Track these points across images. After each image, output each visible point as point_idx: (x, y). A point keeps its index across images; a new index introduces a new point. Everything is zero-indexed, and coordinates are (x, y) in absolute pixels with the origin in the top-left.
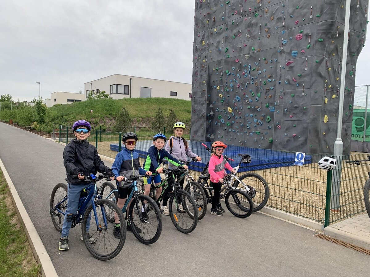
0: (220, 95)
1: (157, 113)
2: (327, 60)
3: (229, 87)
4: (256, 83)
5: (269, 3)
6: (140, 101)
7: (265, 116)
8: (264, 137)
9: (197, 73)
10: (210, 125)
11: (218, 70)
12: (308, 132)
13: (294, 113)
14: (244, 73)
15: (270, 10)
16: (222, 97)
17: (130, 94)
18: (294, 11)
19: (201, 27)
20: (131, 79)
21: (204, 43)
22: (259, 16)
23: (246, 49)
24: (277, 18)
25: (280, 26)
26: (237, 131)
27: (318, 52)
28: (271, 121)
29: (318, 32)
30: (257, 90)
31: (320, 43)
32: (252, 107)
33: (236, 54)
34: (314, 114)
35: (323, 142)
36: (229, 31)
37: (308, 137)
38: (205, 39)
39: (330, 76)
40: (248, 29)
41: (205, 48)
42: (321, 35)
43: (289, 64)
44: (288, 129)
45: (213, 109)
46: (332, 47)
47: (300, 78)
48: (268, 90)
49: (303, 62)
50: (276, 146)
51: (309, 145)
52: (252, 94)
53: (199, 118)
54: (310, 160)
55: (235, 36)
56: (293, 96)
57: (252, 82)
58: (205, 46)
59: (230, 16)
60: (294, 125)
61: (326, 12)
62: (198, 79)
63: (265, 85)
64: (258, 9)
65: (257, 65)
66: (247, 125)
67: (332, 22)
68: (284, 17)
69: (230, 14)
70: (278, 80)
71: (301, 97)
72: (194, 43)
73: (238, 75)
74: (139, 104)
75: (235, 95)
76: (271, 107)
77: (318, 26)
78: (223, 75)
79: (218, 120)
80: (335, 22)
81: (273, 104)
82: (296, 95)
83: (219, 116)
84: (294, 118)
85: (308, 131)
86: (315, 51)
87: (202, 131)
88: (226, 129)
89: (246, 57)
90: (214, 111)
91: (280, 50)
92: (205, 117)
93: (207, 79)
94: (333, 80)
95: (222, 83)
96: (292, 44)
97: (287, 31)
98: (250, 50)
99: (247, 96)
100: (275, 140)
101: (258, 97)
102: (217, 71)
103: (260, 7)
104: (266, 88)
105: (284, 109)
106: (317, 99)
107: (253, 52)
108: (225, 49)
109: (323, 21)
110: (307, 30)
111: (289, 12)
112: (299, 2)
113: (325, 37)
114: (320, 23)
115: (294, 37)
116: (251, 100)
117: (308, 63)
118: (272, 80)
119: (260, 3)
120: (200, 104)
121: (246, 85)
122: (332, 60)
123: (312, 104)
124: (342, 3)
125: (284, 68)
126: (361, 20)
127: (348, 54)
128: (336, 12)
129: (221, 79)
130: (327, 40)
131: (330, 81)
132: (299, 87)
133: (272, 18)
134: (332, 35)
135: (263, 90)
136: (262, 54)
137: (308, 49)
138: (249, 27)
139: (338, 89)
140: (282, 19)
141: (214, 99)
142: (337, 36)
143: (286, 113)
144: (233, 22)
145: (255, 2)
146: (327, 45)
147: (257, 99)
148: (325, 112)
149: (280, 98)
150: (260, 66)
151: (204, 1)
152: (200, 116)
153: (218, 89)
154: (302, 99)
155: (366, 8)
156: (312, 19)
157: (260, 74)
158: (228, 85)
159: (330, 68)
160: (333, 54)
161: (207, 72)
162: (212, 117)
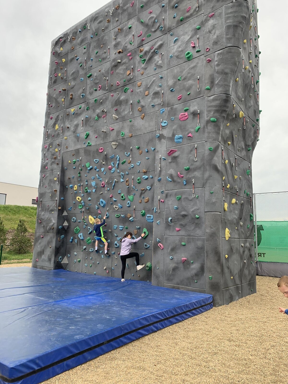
0: (77, 197)
2: (223, 149)
3: (91, 186)
4: (127, 181)
5: (142, 74)
7: (139, 228)
9: (47, 167)
10: (63, 243)
11: (75, 162)
12: (204, 255)
13: (181, 225)
14: (110, 166)
15: (144, 84)
16: (81, 201)
18: (175, 84)
19: (54, 107)
21: (57, 127)
22: (129, 91)
23: (113, 135)
24: (153, 93)
25: (157, 103)
26: (101, 252)
27: (211, 135)
28: (149, 236)
29: (209, 109)
30: (129, 192)
31: (213, 124)
32: (122, 216)
33: (100, 142)
34: (212, 227)
35: (226, 270)
36: (89, 112)
37: (206, 263)
38: (59, 122)
39: (228, 172)
40: (115, 108)
41: (59, 133)
42: (214, 113)
43: (172, 153)
44: (173, 250)
45: (67, 219)
46: (227, 132)
47: (187, 173)
48: (144, 191)
49: (191, 151)
50: (157, 277)
51: (208, 276)
52: (122, 197)
53: (47, 232)
54: (211, 302)
55: (99, 117)
56: (180, 199)
57: (122, 180)
58: (59, 131)
59: (92, 92)
60: (183, 243)
61: (218, 83)
62: (48, 175)
63: (139, 183)
64: (129, 82)
65: (128, 156)
66: (116, 242)
67: (227, 97)
68: (163, 91)
69: (92, 90)
70: (157, 176)
71: (191, 200)
72: (44, 127)
73: (103, 169)
75: (98, 199)
76: (148, 215)
77: (208, 101)
78: (81, 170)
79: (75, 234)
80: (231, 97)
81: (150, 211)
82: (183, 197)
83: (75, 229)
84: (182, 233)
85: (204, 253)
86: (206, 135)
87: (49, 252)
88: (85, 249)
89: (114, 145)
90: (69, 221)
91: (159, 135)
92: (55, 230)
93: (60, 175)
94: (230, 178)
95: (81, 180)
96: (175, 127)
97: (166, 110)
98: (117, 135)
99: (114, 199)
100: (155, 267)
101: (130, 200)
102: (74, 164)
103: (131, 79)
104: (141, 187)
105: (167, 219)
106: (214, 203)
107: (121, 138)
108: (85, 134)
109: (215, 95)
110: (194, 107)
111: (168, 85)
112: (182, 72)
113: (219, 117)
114: (212, 98)
115: (176, 116)
116: (120, 205)
117: (198, 151)
118: (149, 176)
119: (130, 74)
120: (49, 210)
121: (114, 184)
122: (228, 150)
123: (208, 211)
124: (237, 74)
125: (165, 159)
126: (254, 107)
127: (244, 147)
128: (231, 85)
129: (79, 175)
130: (221, 120)
131: (228, 178)
132: (188, 186)
133: (147, 93)
134: (228, 115)
135: (137, 190)
136: (134, 141)
137: (197, 132)
138: (117, 105)
139: (237, 191)
140: (159, 95)
141: (70, 203)
142: (234, 116)
143: (170, 224)
144: (96, 100)
145: (124, 73)
146: (222, 128)
147: (128, 203)
148: (225, 223)
149: (160, 202)
150: (132, 157)
151: (60, 75)
152: (47, 229)
153: (75, 189)
154: (192, 204)
155: (258, 94)
156: (200, 93)
157: (131, 168)
158: (89, 183)
159: (227, 161)
160: (228, 142)
161: (60, 165)
162: (66, 231)
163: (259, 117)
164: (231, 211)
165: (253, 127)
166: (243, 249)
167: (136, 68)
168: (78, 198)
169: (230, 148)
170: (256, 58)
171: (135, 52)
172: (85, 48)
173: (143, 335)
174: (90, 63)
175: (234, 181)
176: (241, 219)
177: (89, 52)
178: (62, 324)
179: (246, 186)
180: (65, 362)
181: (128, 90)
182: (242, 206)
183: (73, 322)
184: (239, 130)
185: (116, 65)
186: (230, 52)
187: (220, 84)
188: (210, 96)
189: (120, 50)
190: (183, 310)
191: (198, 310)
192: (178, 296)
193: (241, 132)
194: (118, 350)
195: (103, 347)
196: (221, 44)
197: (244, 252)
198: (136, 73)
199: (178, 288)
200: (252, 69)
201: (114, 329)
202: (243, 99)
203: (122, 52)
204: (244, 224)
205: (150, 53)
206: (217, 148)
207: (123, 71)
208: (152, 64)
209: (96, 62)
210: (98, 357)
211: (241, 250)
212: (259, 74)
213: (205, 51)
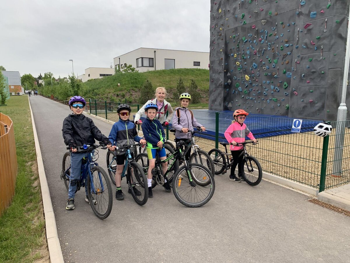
0: (237, 63)
1: (178, 84)
3: (246, 54)
4: (273, 49)
6: (163, 73)
7: (281, 82)
8: (281, 103)
9: (214, 42)
10: (228, 94)
12: (325, 98)
13: (311, 79)
14: (260, 39)
16: (239, 65)
17: (155, 66)
20: (155, 52)
21: (220, 11)
26: (254, 99)
27: (338, 11)
28: (288, 87)
30: (274, 57)
32: (269, 74)
33: (253, 20)
34: (333, 79)
37: (326, 103)
38: (221, 7)
43: (308, 27)
44: (304, 95)
45: (230, 78)
47: (318, 41)
48: (285, 56)
49: (322, 24)
50: (292, 112)
51: (326, 110)
52: (269, 61)
53: (217, 87)
55: (252, 1)
56: (311, 61)
57: (269, 49)
58: (222, 13)
60: (311, 91)
62: (215, 48)
63: (282, 50)
65: (274, 30)
66: (264, 92)
70: (296, 44)
71: (319, 61)
72: (211, 11)
73: (255, 41)
74: (162, 76)
75: (252, 63)
76: (288, 73)
78: (239, 43)
79: (236, 88)
81: (289, 70)
82: (314, 59)
83: (236, 84)
84: (311, 84)
85: (325, 96)
86: (335, 11)
87: (220, 100)
88: (243, 97)
89: (263, 22)
90: (231, 79)
91: (298, 12)
92: (223, 86)
93: (224, 48)
95: (239, 50)
96: (311, 5)
98: (266, 14)
99: (263, 63)
100: (291, 107)
101: (274, 63)
102: (234, 38)
104: (283, 53)
105: (301, 75)
106: (336, 62)
107: (269, 16)
108: (242, 15)
116: (268, 67)
117: (327, 24)
118: (289, 44)
120: (218, 72)
121: (263, 52)
123: (331, 68)
125: (302, 32)
129: (238, 46)
132: (318, 51)
135: (280, 55)
136: (279, 18)
137: (328, 9)
141: (232, 67)
143: (303, 79)
147: (274, 65)
149: (297, 64)
150: (277, 31)
152: (218, 85)
153: (235, 57)
154: (320, 64)
157: (276, 39)
158: (245, 52)
161: (224, 40)
162: (229, 86)
168: (238, 63)
173: (279, 135)
199: (306, 119)
201: (264, 129)
206: (343, 20)
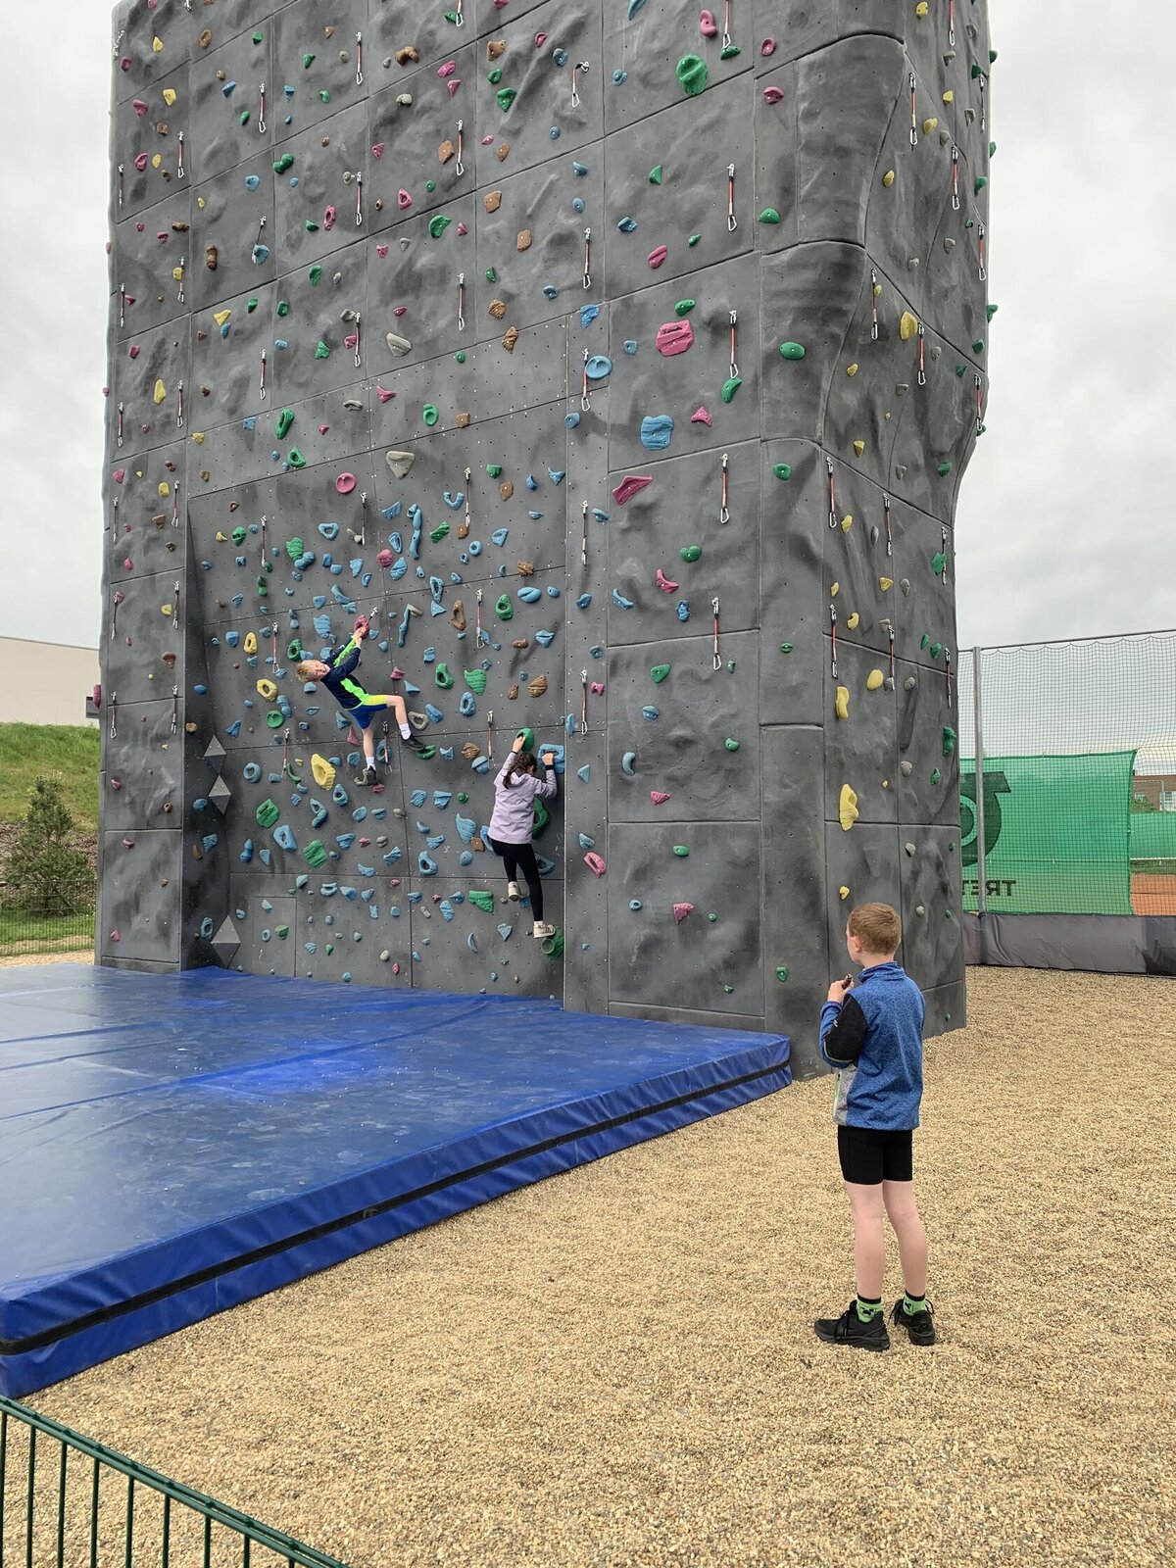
0: (260, 683)
2: (831, 470)
3: (312, 635)
4: (456, 611)
5: (503, 159)
8: (513, 922)
9: (128, 562)
10: (213, 864)
11: (241, 539)
12: (759, 890)
13: (671, 779)
14: (386, 552)
15: (511, 199)
16: (276, 696)
18: (637, 198)
19: (144, 304)
21: (160, 391)
22: (451, 232)
23: (393, 416)
24: (548, 237)
25: (566, 283)
26: (365, 894)
27: (782, 415)
28: (549, 826)
29: (775, 304)
30: (467, 654)
31: (792, 366)
32: (443, 751)
33: (338, 447)
34: (787, 781)
36: (292, 322)
37: (763, 920)
38: (167, 369)
39: (851, 565)
40: (395, 306)
41: (168, 416)
42: (794, 322)
43: (633, 493)
44: (642, 874)
45: (225, 769)
46: (851, 399)
47: (692, 574)
48: (524, 652)
49: (708, 480)
50: (584, 979)
51: (771, 967)
52: (441, 677)
53: (146, 824)
54: (785, 1064)
55: (331, 345)
56: (665, 678)
57: (436, 608)
58: (171, 406)
59: (300, 239)
60: (679, 849)
61: (808, 194)
62: (134, 593)
63: (506, 618)
64: (451, 190)
65: (457, 508)
66: (423, 856)
67: (847, 253)
68: (588, 231)
69: (297, 227)
70: (576, 587)
71: (708, 681)
72: (107, 393)
73: (356, 565)
77: (771, 269)
78: (270, 570)
79: (260, 831)
80: (862, 254)
81: (552, 729)
82: (677, 671)
83: (261, 808)
84: (675, 809)
85: (758, 882)
86: (764, 413)
87: (160, 901)
88: (303, 886)
89: (395, 461)
90: (231, 779)
91: (577, 415)
92: (178, 817)
93: (183, 594)
94: (863, 588)
95: (269, 613)
96: (640, 382)
97: (606, 308)
98: (410, 420)
99: (408, 687)
100: (575, 942)
101: (470, 689)
102: (239, 543)
103: (456, 181)
104: (513, 635)
105: (616, 757)
106: (794, 692)
107: (427, 430)
108: (279, 420)
109: (800, 246)
110: (714, 297)
111: (611, 205)
112: (663, 147)
113: (813, 336)
114: (785, 256)
115: (645, 337)
116: (432, 709)
117: (732, 483)
118: (543, 588)
119: (453, 160)
120: (149, 737)
121: (404, 624)
122: (853, 474)
123: (772, 721)
124: (886, 155)
125: (603, 518)
126: (965, 291)
127: (921, 461)
128: (863, 200)
129: (261, 590)
130: (823, 350)
131: (852, 588)
132: (694, 626)
133: (523, 239)
134: (851, 329)
135: (499, 649)
136: (478, 442)
137: (729, 402)
138: (404, 293)
139: (891, 641)
140: (576, 246)
141: (233, 707)
142: (875, 333)
143: (629, 778)
144: (314, 272)
145: (429, 154)
146: (826, 385)
147: (466, 701)
148: (838, 767)
149: (590, 692)
150: (474, 513)
151: (156, 160)
152: (148, 813)
153: (247, 649)
154: (712, 695)
155: (981, 236)
156: (737, 236)
157: (472, 559)
158: (305, 625)
159: (848, 520)
160: (856, 443)
161: (183, 553)
162: (222, 817)
163: (984, 334)
164: (863, 720)
165: (960, 375)
166: (914, 866)
167: (478, 129)
168: (265, 686)
169: (864, 464)
170: (976, 80)
171: (472, 58)
172: (256, 42)
173: (517, 1186)
174: (281, 109)
175: (878, 601)
176: (904, 748)
177: (277, 60)
178: (205, 1154)
179: (928, 618)
180: (217, 1281)
181: (445, 226)
182: (912, 700)
183: (245, 1145)
184: (898, 391)
185: (394, 119)
186: (862, 58)
187: (816, 196)
188: (777, 249)
189: (409, 50)
190: (671, 1093)
191: (730, 1091)
192: (656, 1045)
193: (910, 399)
194: (418, 1236)
195: (361, 1226)
196: (823, 22)
197: (915, 874)
198: (479, 151)
199: (663, 1018)
200: (955, 127)
201: (399, 1164)
202: (917, 260)
203: (417, 60)
204: (917, 766)
205: (533, 64)
206: (807, 466)
207: (423, 144)
208: (543, 111)
209: (307, 104)
210: (343, 1261)
211: (906, 867)
212: (987, 150)
213: (758, 53)
